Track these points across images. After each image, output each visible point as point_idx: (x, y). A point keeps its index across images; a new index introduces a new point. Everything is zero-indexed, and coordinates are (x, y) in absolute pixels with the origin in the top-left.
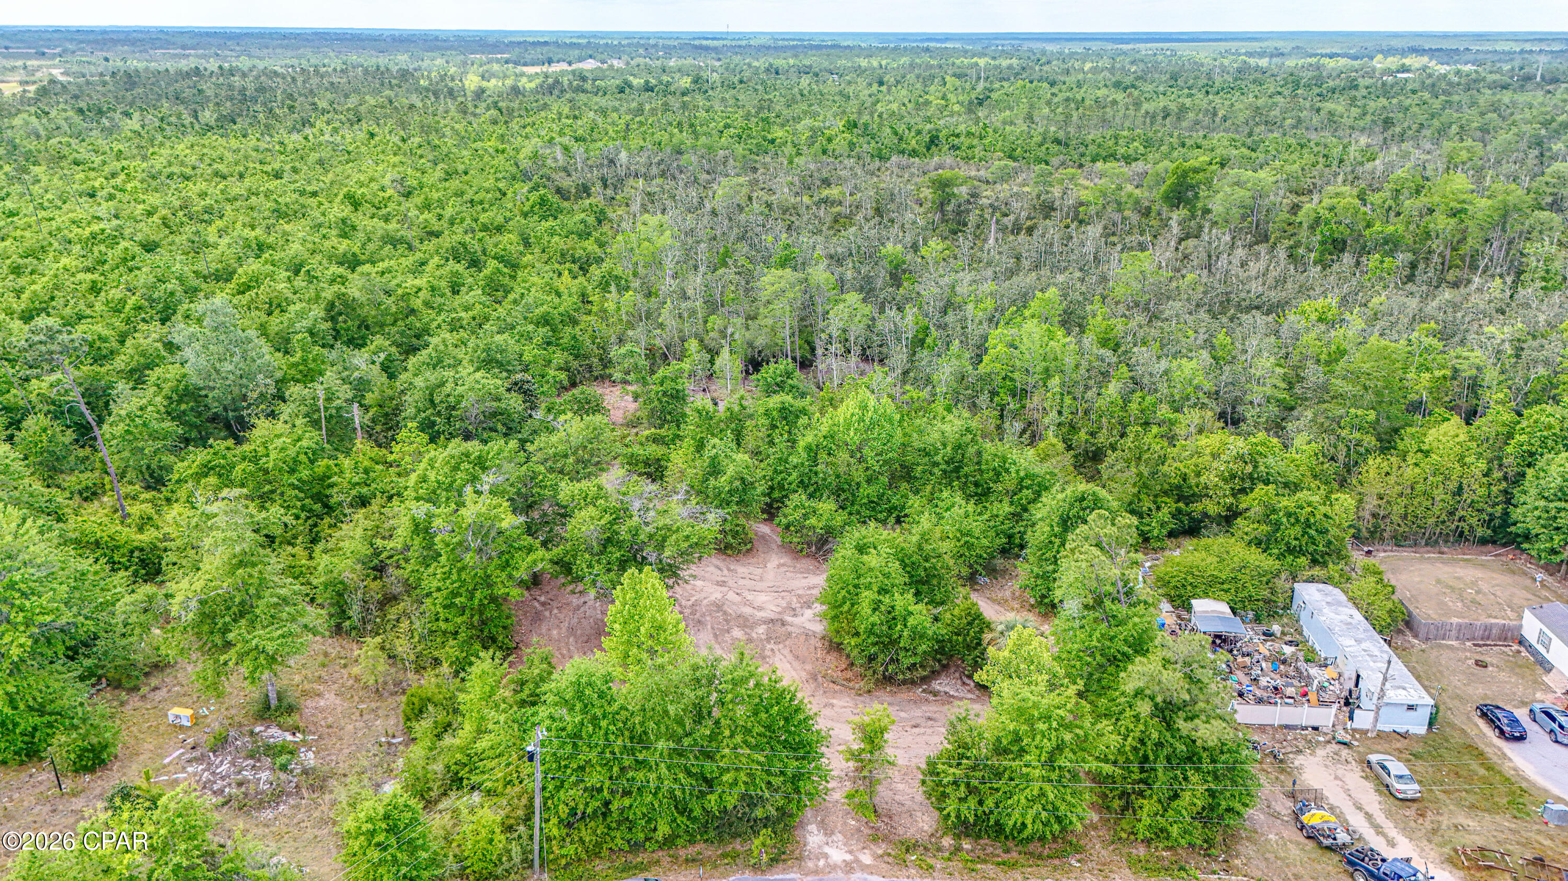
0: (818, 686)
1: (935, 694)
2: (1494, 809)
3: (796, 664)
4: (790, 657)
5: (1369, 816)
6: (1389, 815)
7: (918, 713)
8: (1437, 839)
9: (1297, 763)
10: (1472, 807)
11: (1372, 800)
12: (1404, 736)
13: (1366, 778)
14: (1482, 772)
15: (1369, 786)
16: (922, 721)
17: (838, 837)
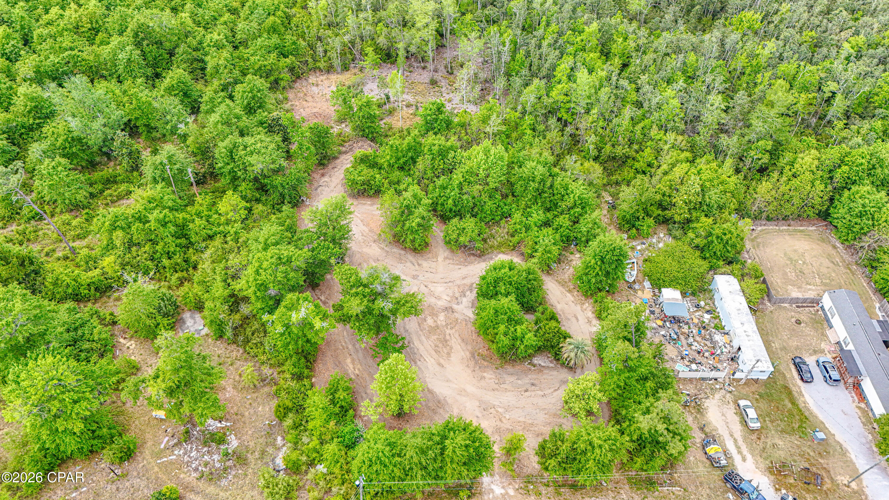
0: (476, 363)
1: (534, 366)
2: (792, 432)
3: (463, 345)
4: (460, 341)
5: (735, 441)
6: (745, 439)
7: (526, 380)
8: (764, 455)
9: (706, 405)
10: (782, 431)
11: (737, 428)
12: (756, 381)
13: (736, 414)
14: (790, 405)
15: (737, 419)
16: (528, 386)
17: (497, 477)
